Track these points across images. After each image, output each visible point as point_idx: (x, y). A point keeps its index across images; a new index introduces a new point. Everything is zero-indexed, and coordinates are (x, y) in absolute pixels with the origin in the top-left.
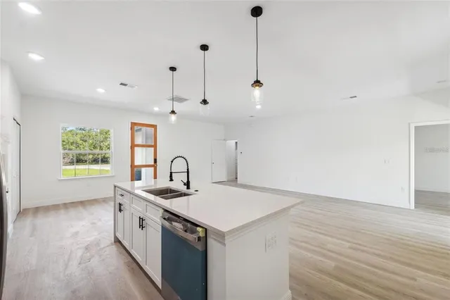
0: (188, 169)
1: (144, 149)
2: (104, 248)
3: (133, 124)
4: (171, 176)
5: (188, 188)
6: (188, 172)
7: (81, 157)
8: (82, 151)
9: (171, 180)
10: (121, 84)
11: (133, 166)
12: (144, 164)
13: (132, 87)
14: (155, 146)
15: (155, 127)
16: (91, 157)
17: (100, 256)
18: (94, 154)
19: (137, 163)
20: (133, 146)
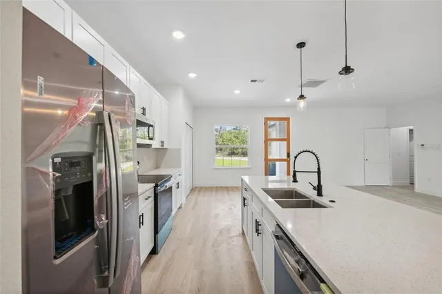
0: (319, 169)
1: (278, 142)
2: (234, 237)
3: (267, 119)
4: (294, 176)
5: (320, 194)
6: (319, 172)
7: (235, 151)
8: (235, 146)
9: (295, 181)
10: (252, 81)
11: (266, 160)
12: (278, 158)
13: (261, 81)
14: (288, 140)
15: (287, 119)
16: (240, 150)
17: (228, 244)
18: (243, 148)
19: (270, 157)
20: (267, 141)
